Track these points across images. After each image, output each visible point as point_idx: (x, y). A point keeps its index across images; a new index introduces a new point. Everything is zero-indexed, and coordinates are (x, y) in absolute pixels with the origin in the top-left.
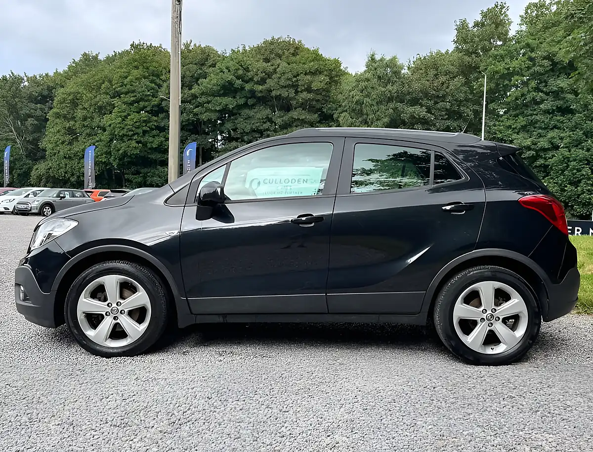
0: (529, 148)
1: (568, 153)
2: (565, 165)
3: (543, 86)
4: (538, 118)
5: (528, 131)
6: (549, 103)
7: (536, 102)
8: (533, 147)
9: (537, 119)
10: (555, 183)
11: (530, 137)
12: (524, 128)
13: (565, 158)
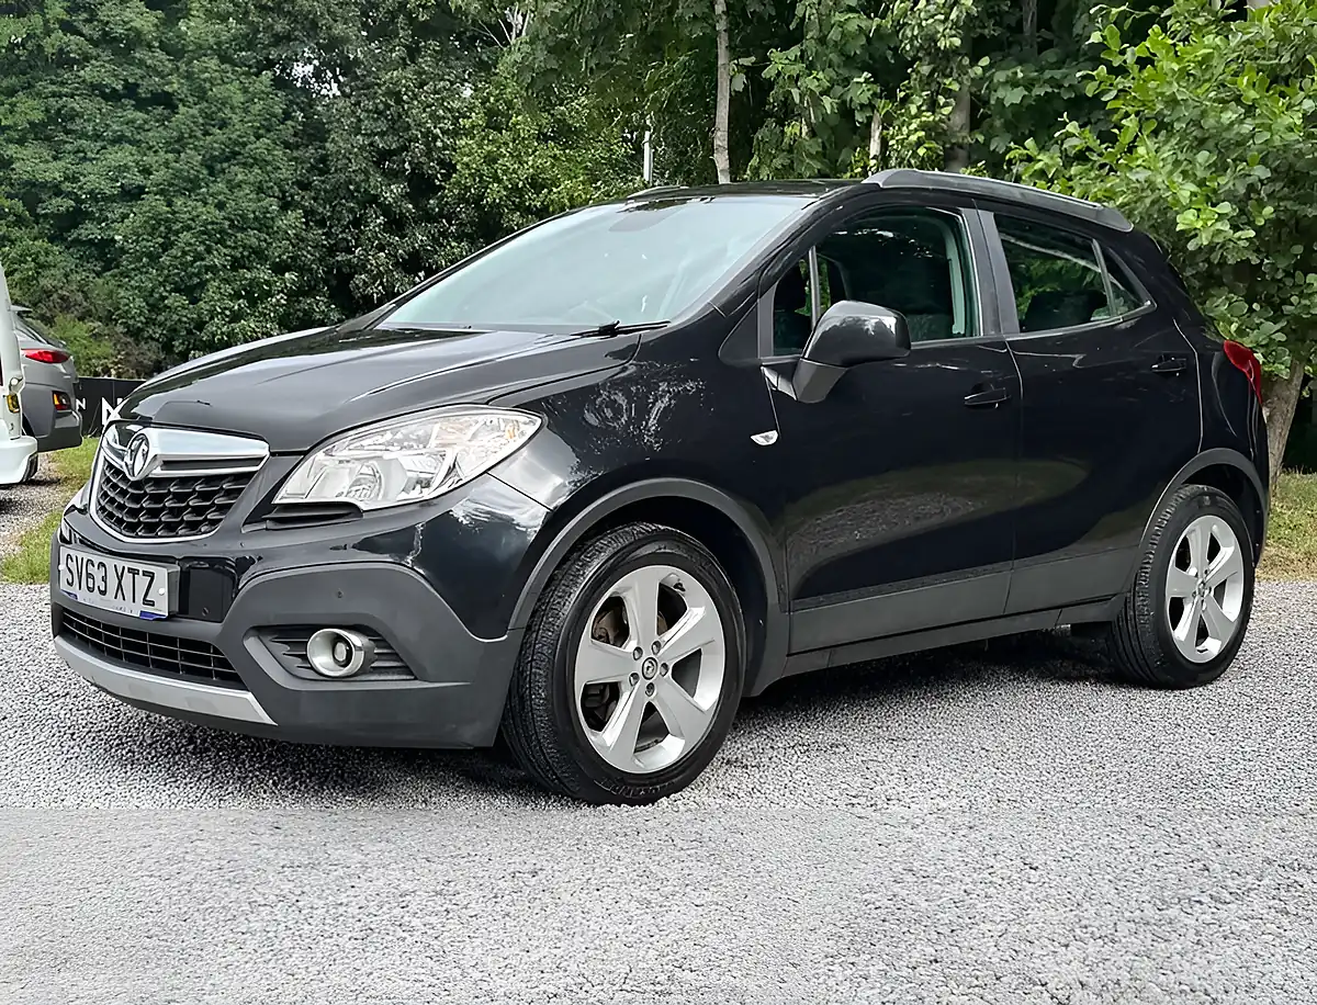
0: (57, 191)
1: (168, 209)
2: (160, 240)
3: (84, 21)
4: (77, 107)
5: (48, 139)
6: (103, 66)
7: (63, 60)
8: (67, 187)
9: (73, 108)
10: (134, 288)
11: (55, 158)
12: (38, 132)
13: (159, 220)
